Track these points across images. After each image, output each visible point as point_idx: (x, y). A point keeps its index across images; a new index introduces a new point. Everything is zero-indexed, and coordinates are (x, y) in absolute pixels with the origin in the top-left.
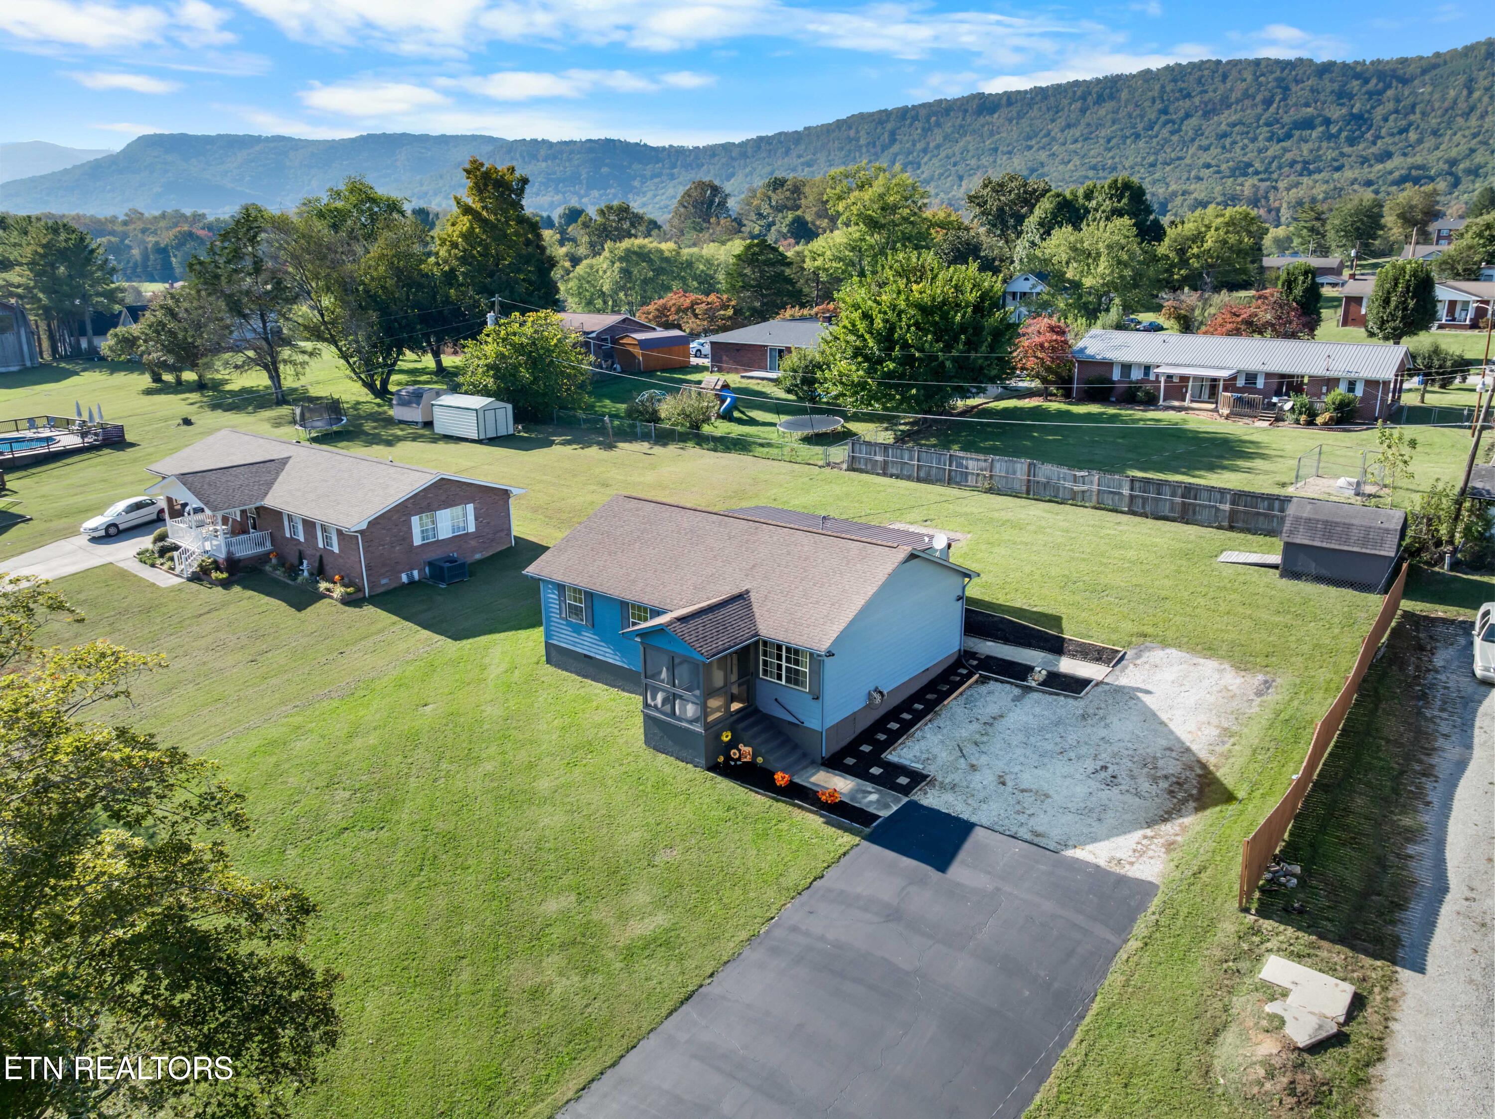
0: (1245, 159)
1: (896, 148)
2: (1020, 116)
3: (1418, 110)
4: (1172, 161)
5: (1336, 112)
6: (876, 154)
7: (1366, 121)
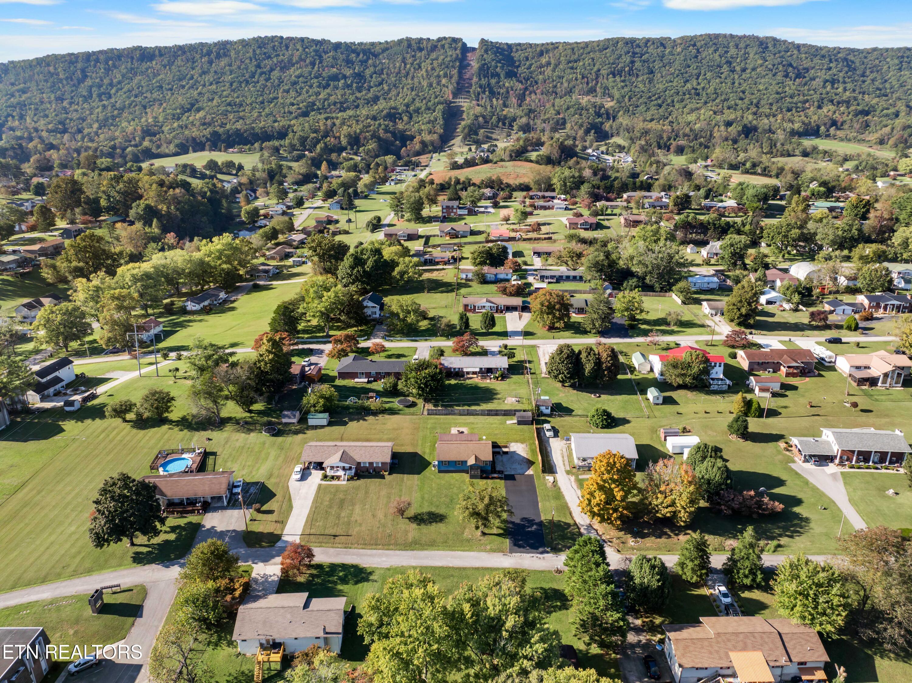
0: (310, 100)
1: (89, 82)
3: (385, 73)
4: (272, 100)
5: (348, 72)
7: (362, 77)
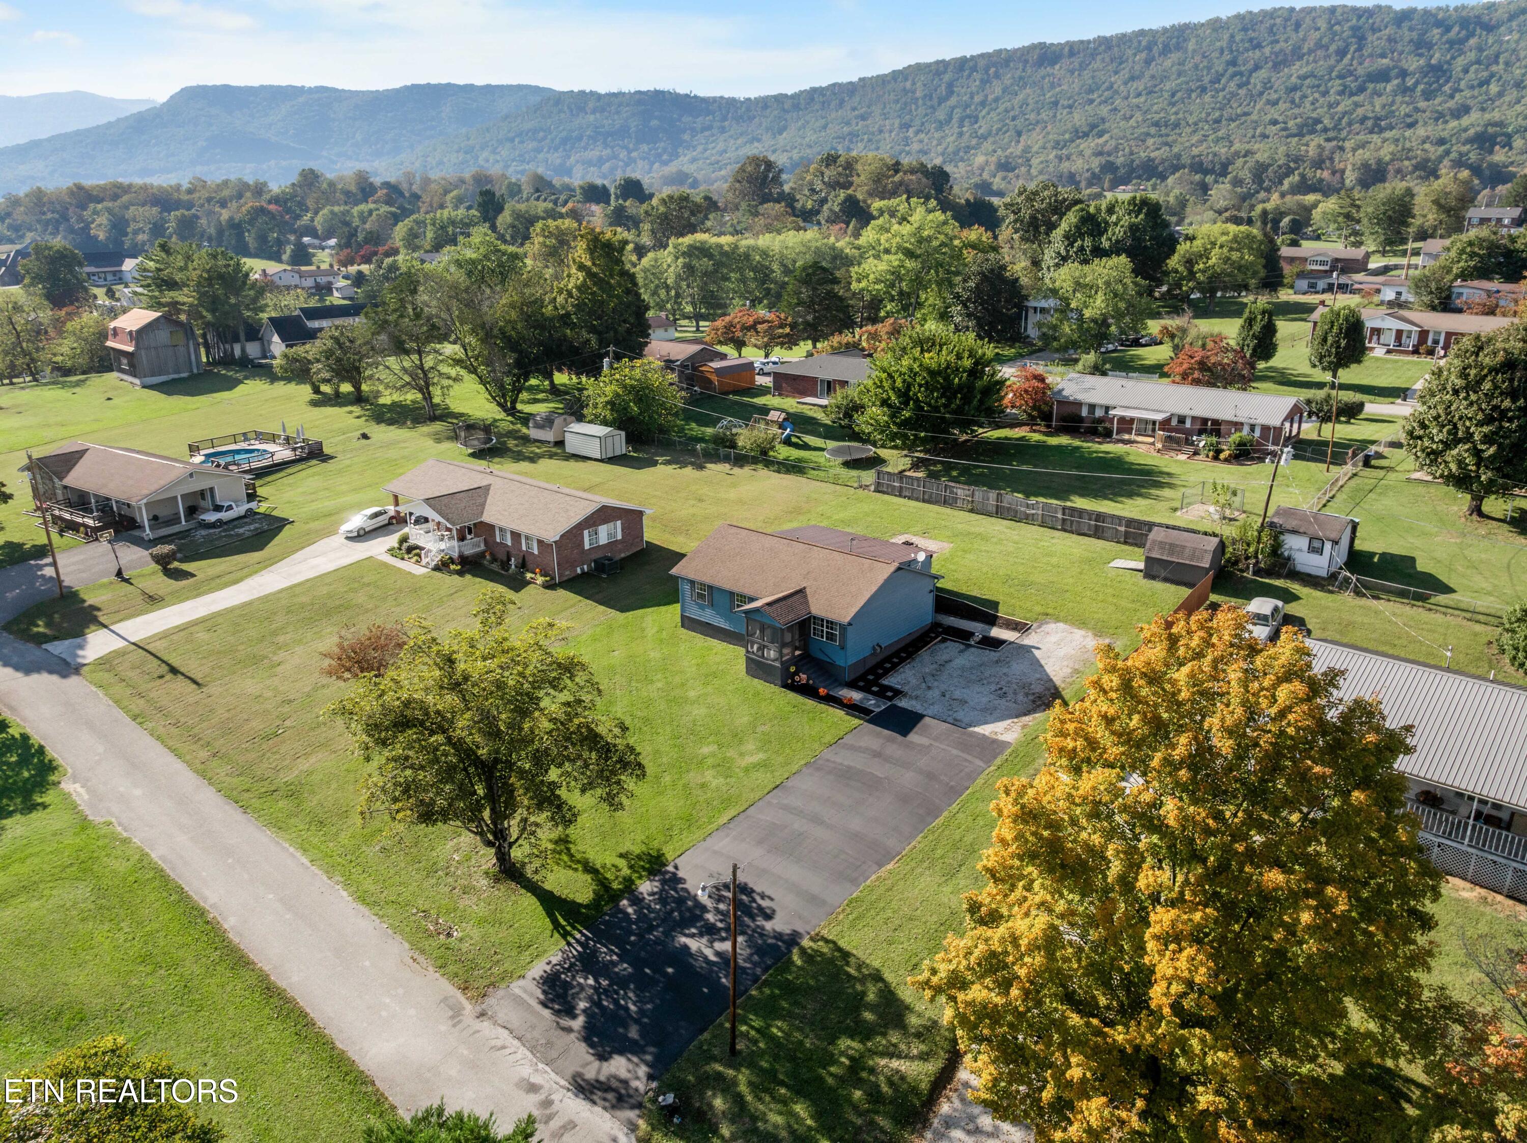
0: (1314, 115)
1: (953, 101)
2: (1083, 67)
3: (1501, 60)
4: (1238, 116)
5: (1413, 64)
6: (932, 107)
7: (1445, 72)
